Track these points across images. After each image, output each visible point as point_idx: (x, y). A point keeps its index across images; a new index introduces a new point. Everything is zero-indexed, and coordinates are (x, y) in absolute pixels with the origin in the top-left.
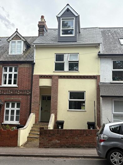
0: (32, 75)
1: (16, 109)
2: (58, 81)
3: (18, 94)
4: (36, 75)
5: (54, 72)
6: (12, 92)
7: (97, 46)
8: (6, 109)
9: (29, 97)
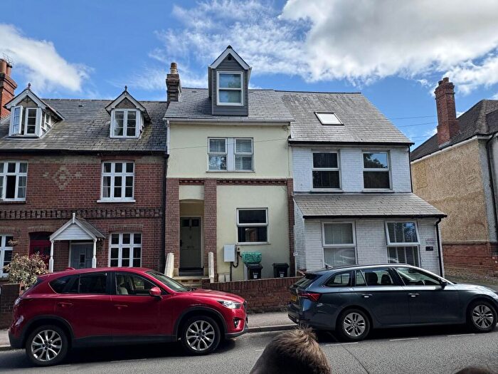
0: (165, 180)
1: (132, 246)
2: (215, 190)
3: (137, 215)
4: (172, 179)
5: (207, 172)
6: (123, 213)
7: (285, 125)
8: (111, 246)
9: (159, 221)
